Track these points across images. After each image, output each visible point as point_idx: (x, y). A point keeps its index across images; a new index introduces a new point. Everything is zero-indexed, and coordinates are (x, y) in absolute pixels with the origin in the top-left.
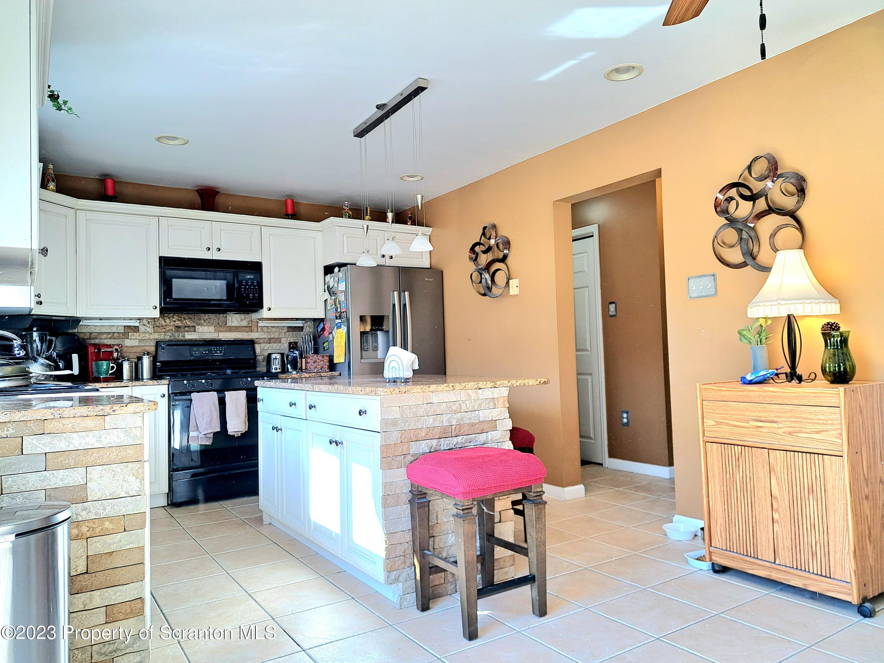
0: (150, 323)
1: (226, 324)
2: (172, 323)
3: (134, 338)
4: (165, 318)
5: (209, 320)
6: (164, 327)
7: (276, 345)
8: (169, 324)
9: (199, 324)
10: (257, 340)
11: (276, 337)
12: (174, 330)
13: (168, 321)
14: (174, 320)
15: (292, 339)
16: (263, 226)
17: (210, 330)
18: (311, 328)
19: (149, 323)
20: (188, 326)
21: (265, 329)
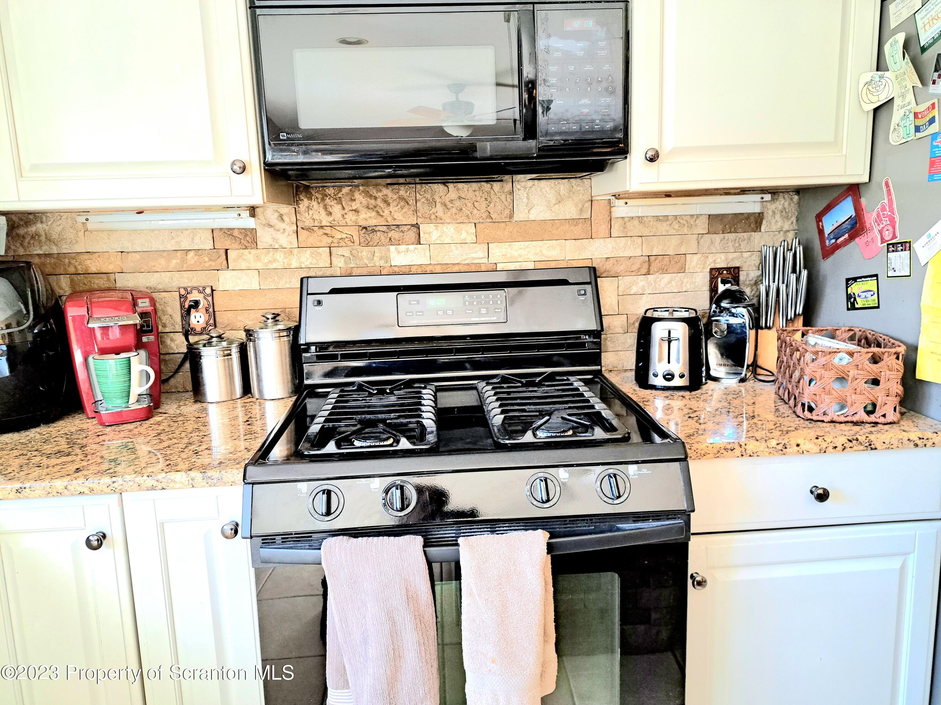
0: (285, 218)
1: (511, 216)
2: (351, 217)
3: (243, 265)
4: (328, 201)
5: (458, 203)
6: (328, 230)
7: (667, 277)
8: (342, 222)
9: (429, 220)
10: (608, 265)
11: (671, 252)
12: (356, 238)
13: (336, 209)
14: (355, 206)
15: (723, 256)
17: (464, 235)
18: (787, 218)
19: (281, 217)
20: (398, 226)
21: (635, 228)
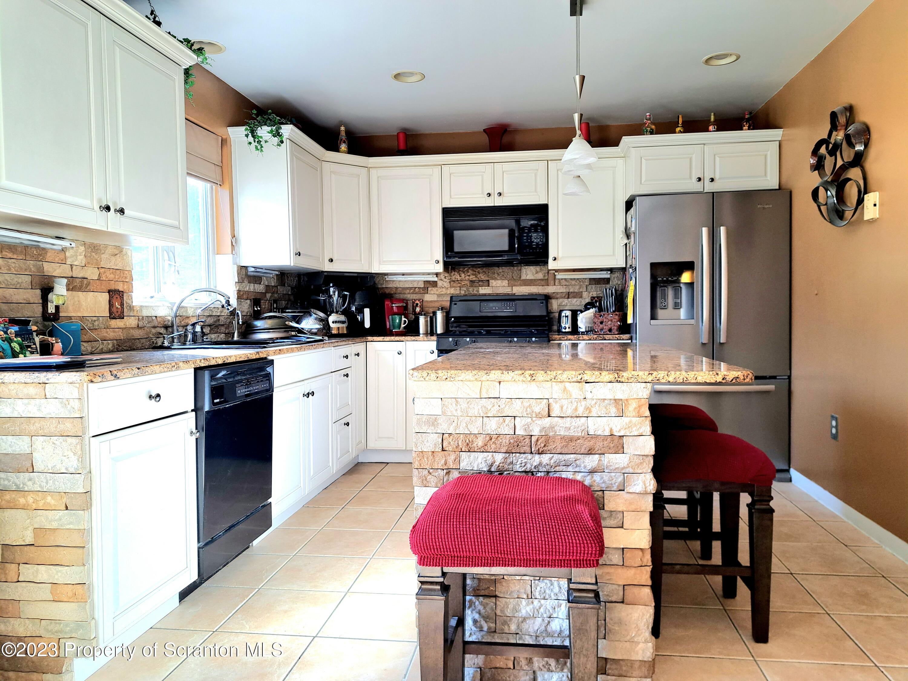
0: (447, 278)
1: (520, 277)
2: (467, 277)
3: (433, 292)
4: (460, 272)
5: (502, 273)
6: (460, 282)
7: (575, 300)
8: (464, 279)
9: (493, 279)
10: (554, 295)
11: (576, 291)
12: (468, 284)
13: (463, 275)
14: (469, 274)
15: (595, 293)
16: (551, 160)
17: (504, 284)
18: (619, 280)
19: (445, 277)
20: (482, 281)
21: (564, 283)
